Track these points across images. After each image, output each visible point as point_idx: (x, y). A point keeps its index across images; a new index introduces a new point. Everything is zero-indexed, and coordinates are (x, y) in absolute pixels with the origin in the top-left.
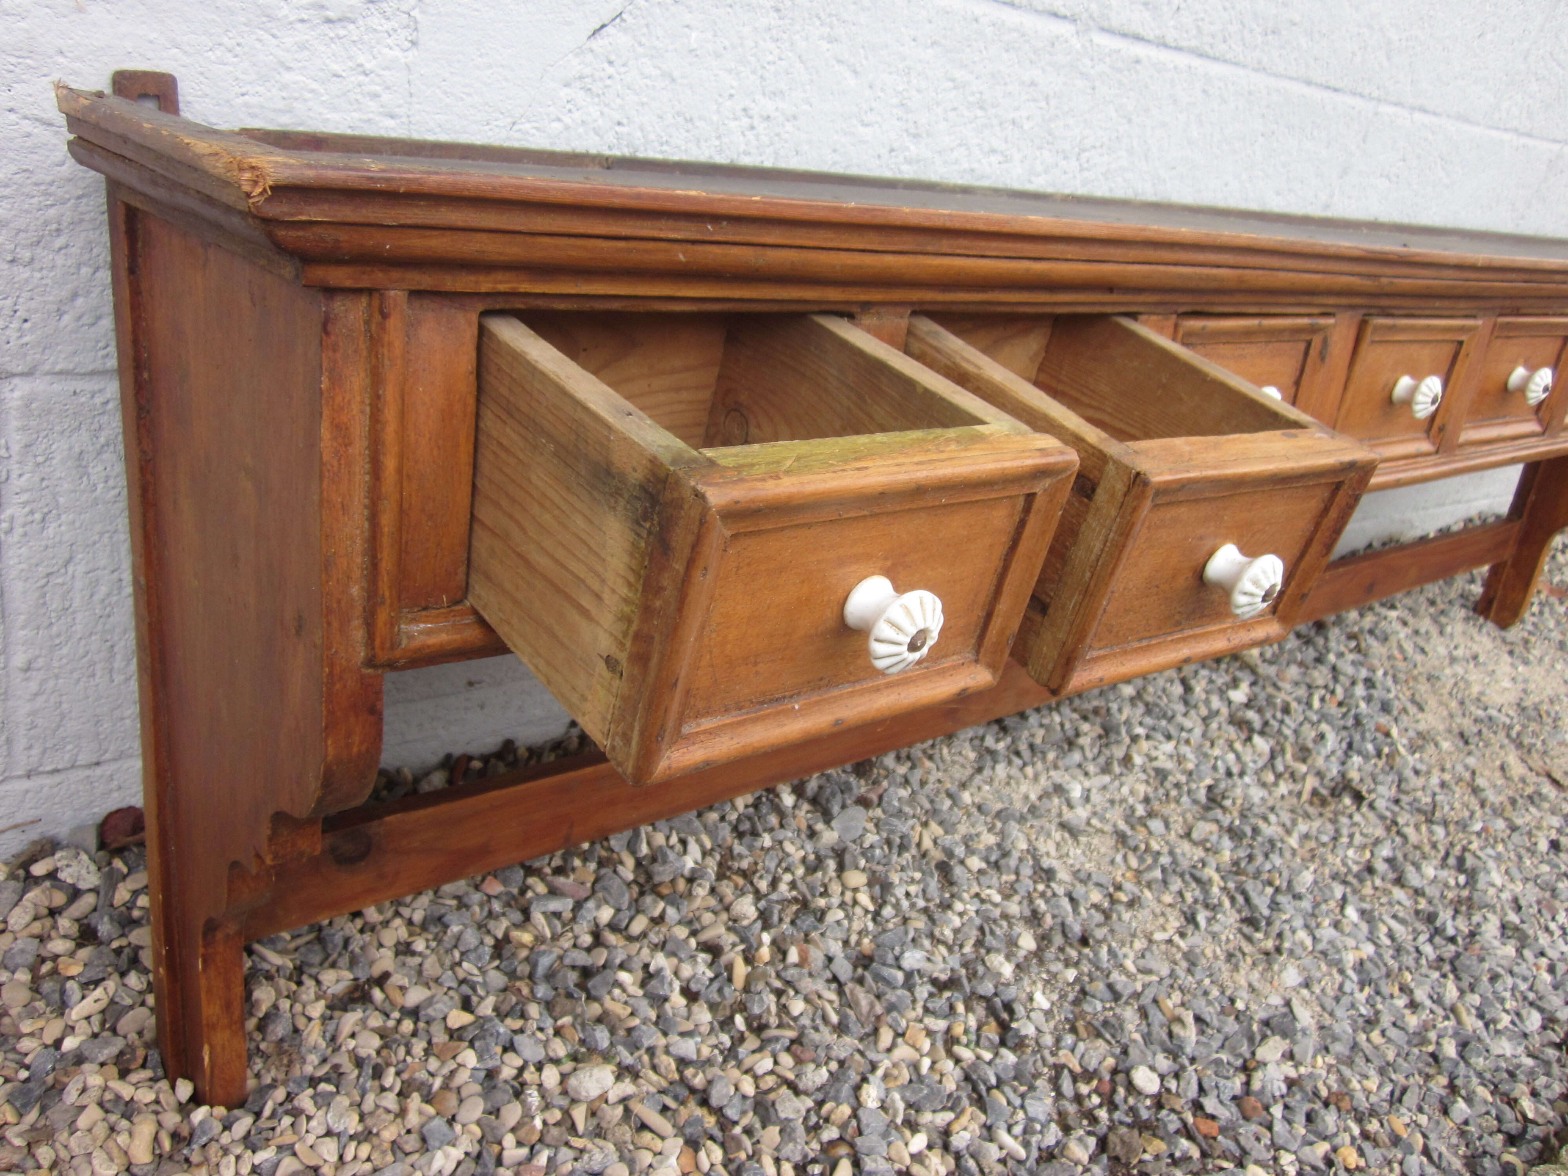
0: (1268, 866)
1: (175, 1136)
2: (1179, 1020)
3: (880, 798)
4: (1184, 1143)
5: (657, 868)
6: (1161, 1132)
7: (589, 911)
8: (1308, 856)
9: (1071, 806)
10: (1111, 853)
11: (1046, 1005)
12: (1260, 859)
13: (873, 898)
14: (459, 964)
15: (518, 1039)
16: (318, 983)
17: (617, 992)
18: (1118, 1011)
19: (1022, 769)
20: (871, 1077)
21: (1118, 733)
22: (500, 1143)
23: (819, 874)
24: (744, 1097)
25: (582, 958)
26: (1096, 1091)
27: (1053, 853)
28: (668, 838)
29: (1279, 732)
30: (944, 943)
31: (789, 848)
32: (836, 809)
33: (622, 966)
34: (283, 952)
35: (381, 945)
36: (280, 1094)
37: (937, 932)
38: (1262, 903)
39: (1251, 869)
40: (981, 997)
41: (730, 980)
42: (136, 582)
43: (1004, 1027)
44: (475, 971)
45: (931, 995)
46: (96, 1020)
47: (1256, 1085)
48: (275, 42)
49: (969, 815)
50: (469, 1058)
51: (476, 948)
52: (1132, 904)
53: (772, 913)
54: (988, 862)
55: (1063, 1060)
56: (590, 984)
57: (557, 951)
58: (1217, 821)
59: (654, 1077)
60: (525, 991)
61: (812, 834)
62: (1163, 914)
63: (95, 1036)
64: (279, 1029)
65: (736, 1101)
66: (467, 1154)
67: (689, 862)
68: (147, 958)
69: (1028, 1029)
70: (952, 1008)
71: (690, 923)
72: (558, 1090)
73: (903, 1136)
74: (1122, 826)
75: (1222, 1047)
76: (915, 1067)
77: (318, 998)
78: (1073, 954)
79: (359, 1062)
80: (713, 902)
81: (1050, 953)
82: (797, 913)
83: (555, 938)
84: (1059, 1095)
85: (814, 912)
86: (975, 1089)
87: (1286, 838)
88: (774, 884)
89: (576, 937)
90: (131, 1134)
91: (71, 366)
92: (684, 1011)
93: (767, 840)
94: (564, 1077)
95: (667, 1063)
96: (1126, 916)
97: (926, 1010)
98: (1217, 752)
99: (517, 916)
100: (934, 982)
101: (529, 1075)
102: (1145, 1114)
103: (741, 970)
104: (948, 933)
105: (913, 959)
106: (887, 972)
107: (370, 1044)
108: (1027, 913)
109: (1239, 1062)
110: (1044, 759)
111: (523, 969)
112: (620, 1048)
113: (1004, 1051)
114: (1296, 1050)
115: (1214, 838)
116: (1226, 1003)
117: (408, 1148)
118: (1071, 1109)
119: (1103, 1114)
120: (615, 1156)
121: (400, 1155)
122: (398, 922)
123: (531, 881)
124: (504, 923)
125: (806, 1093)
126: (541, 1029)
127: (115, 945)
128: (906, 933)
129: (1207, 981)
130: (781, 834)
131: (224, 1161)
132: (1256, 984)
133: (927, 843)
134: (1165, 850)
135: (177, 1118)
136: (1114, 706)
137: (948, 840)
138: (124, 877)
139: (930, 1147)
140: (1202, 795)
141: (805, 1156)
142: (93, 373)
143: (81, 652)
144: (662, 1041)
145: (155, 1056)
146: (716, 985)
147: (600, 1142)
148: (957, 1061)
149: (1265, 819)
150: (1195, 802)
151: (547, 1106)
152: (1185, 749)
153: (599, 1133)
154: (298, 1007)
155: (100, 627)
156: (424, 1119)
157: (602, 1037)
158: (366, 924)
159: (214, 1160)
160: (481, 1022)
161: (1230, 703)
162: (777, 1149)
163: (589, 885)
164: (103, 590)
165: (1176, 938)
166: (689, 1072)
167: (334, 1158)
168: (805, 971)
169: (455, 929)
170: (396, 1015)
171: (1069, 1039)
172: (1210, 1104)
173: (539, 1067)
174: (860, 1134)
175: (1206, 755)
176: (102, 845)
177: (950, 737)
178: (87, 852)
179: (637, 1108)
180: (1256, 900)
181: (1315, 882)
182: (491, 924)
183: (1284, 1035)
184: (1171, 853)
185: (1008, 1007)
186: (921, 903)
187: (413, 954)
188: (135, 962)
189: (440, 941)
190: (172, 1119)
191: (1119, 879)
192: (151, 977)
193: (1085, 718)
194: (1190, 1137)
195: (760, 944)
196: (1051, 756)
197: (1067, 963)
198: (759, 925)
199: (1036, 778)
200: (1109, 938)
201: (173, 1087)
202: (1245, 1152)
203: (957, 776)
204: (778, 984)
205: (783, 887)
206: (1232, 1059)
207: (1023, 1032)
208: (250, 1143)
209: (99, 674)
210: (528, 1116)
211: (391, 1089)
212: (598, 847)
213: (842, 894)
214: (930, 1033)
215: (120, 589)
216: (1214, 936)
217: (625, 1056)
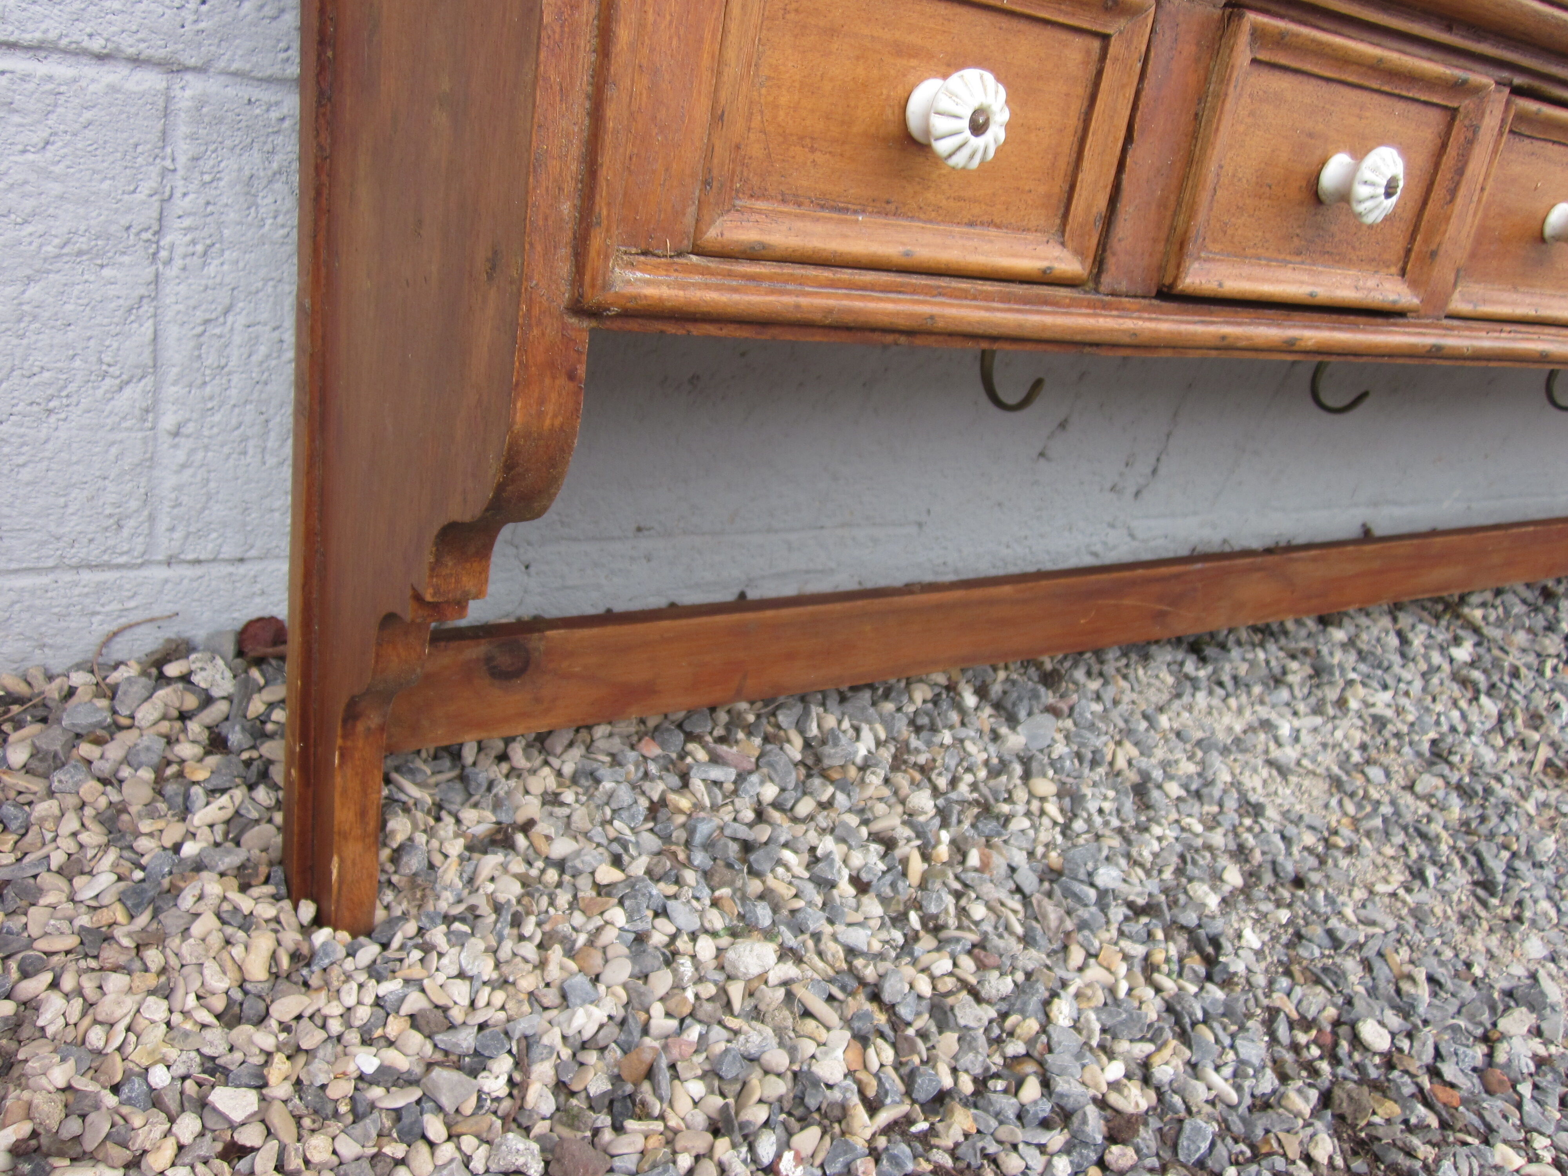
0: (1503, 829)
1: (295, 956)
2: (1411, 978)
3: (1072, 709)
4: (1421, 1109)
5: (828, 750)
6: (1393, 1093)
7: (753, 785)
8: (1547, 825)
9: (1279, 745)
10: (1325, 797)
11: (1257, 945)
12: (1494, 820)
13: (1062, 810)
14: (611, 822)
15: (671, 904)
16: (458, 821)
17: (780, 870)
18: (1338, 960)
19: (1224, 700)
20: (1062, 993)
21: (1332, 674)
22: (647, 1011)
23: (1004, 778)
24: (920, 997)
25: (744, 833)
26: (1315, 1041)
27: (1260, 790)
28: (840, 722)
29: (1508, 696)
30: (1142, 865)
31: (970, 746)
32: (1022, 714)
33: (786, 845)
34: (421, 785)
35: (527, 792)
36: (411, 928)
37: (1134, 852)
38: (1497, 867)
39: (1483, 830)
40: (1182, 928)
41: (904, 874)
42: (300, 348)
43: (1210, 962)
44: (627, 831)
45: (1127, 919)
46: (219, 830)
47: (1501, 1057)
49: (1167, 741)
50: (618, 916)
51: (630, 806)
52: (1349, 851)
53: (951, 811)
54: (1188, 791)
55: (1277, 1004)
56: (752, 857)
57: (716, 822)
58: (1443, 776)
59: (820, 964)
60: (682, 856)
61: (996, 737)
62: (1385, 866)
63: (217, 845)
64: (414, 863)
65: (911, 999)
66: (610, 1017)
67: (861, 750)
68: (277, 773)
69: (1238, 967)
70: (1150, 935)
71: (861, 811)
72: (713, 964)
73: (1098, 1061)
74: (1336, 770)
75: (1459, 1012)
76: (1112, 991)
77: (457, 835)
78: (1286, 894)
79: (498, 908)
80: (886, 792)
81: (1259, 892)
82: (977, 817)
83: (715, 808)
84: (1274, 1039)
85: (997, 817)
86: (1178, 1022)
87: (1522, 803)
88: (954, 782)
89: (737, 812)
90: (246, 948)
91: (248, 67)
92: (853, 902)
93: (947, 737)
94: (720, 951)
95: (834, 950)
96: (1344, 863)
97: (1121, 933)
98: (1439, 707)
99: (675, 781)
100: (1130, 905)
101: (682, 944)
102: (1373, 1073)
103: (917, 866)
104: (1146, 854)
105: (1107, 876)
106: (1078, 887)
107: (510, 890)
108: (1233, 846)
109: (1479, 1032)
110: (1249, 693)
111: (680, 835)
112: (783, 928)
113: (1209, 986)
114: (1544, 1026)
115: (1440, 794)
116: (1460, 967)
117: (546, 1002)
118: (1289, 1057)
119: (1324, 1066)
120: (774, 1041)
121: (537, 1007)
122: (546, 770)
123: (691, 747)
124: (660, 786)
125: (989, 1002)
126: (698, 899)
127: (245, 756)
128: (1100, 850)
129: (1437, 942)
130: (962, 733)
131: (345, 988)
132: (1496, 951)
133: (1121, 763)
134: (1386, 799)
135: (299, 937)
136: (1325, 650)
137: (1144, 763)
138: (260, 689)
139: (1128, 1076)
140: (1425, 747)
141: (987, 1069)
142: (270, 80)
143: (234, 422)
144: (828, 929)
145: (278, 873)
146: (889, 878)
147: (758, 1025)
148: (1158, 990)
149: (1499, 779)
150: (1419, 754)
151: (700, 980)
152: (1403, 701)
153: (757, 1015)
154: (435, 843)
155: (255, 396)
156: (565, 975)
157: (763, 914)
158: (513, 769)
159: (335, 984)
160: (631, 882)
161: (1452, 660)
162: (955, 1058)
163: (753, 760)
164: (263, 350)
165: (1401, 892)
166: (859, 963)
167: (466, 1002)
168: (986, 876)
169: (607, 785)
170: (540, 864)
171: (1284, 982)
172: (1449, 1071)
173: (693, 937)
174: (1050, 1050)
175: (1427, 710)
176: (240, 653)
177: (1146, 658)
178: (223, 658)
179: (800, 991)
180: (1491, 862)
181: (1558, 853)
182: (647, 786)
183: (1532, 1008)
184: (1393, 803)
185: (1215, 942)
186: (1115, 822)
187: (562, 804)
188: (264, 776)
189: (591, 797)
190: (291, 937)
191: (1334, 824)
192: (281, 794)
193: (1293, 657)
194: (1428, 1104)
195: (938, 842)
196: (1257, 690)
197: (1279, 904)
198: (937, 821)
199: (1240, 711)
200: (1325, 883)
201: (296, 908)
202: (1490, 1129)
203: (1154, 699)
204: (957, 886)
205: (963, 788)
206: (1471, 1027)
207: (1232, 969)
208: (375, 972)
209: (251, 451)
210: (678, 987)
211: (530, 939)
212: (764, 721)
213: (1028, 802)
214: (1126, 957)
215: (280, 350)
216: (1444, 894)
217: (789, 938)
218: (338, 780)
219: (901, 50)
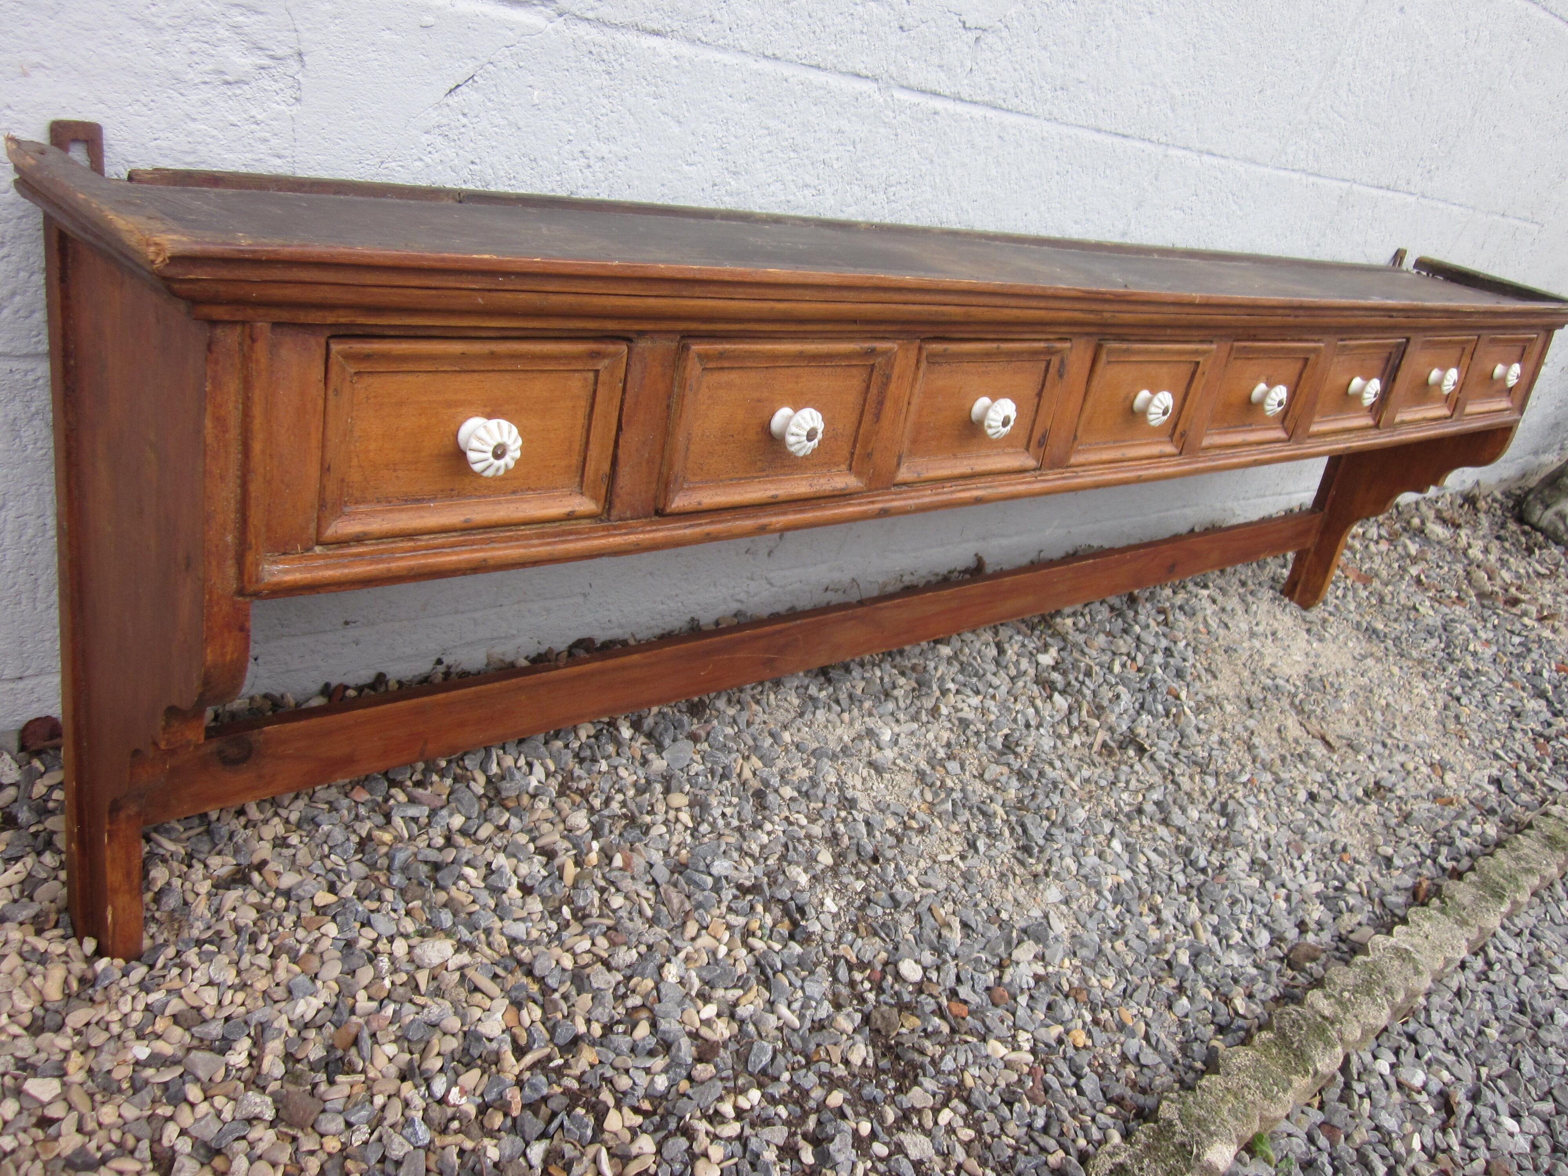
0: (1047, 804)
1: (82, 980)
2: (949, 926)
3: (708, 734)
4: (936, 1020)
5: (504, 785)
6: (919, 1012)
7: (443, 817)
8: (1086, 797)
9: (880, 748)
10: (910, 788)
11: (834, 909)
12: (1041, 797)
13: (692, 817)
14: (328, 856)
15: (374, 917)
16: (206, 866)
17: (462, 883)
18: (896, 916)
19: (839, 715)
20: (673, 959)
21: (930, 687)
22: (354, 997)
23: (647, 795)
24: (564, 970)
25: (433, 855)
26: (869, 979)
27: (859, 786)
28: (516, 761)
29: (1080, 691)
30: (752, 856)
31: (622, 772)
32: (667, 742)
33: (468, 863)
34: (175, 841)
35: (261, 839)
36: (171, 951)
37: (745, 847)
38: (1038, 834)
39: (1033, 805)
40: (779, 901)
41: (561, 878)
42: (59, 527)
43: (795, 924)
44: (341, 863)
45: (735, 897)
46: (16, 889)
47: (1007, 979)
48: (182, 99)
49: (787, 751)
50: (332, 929)
51: (343, 843)
52: (921, 831)
53: (603, 826)
54: (799, 792)
55: (842, 953)
56: (438, 876)
57: (412, 849)
58: (1009, 765)
59: (489, 952)
60: (383, 879)
61: (645, 762)
62: (948, 840)
63: (15, 901)
64: (171, 902)
65: (557, 972)
66: (326, 1004)
67: (534, 782)
68: (60, 841)
69: (815, 927)
70: (752, 908)
71: (530, 831)
72: (406, 958)
73: (695, 1005)
74: (924, 765)
75: (984, 949)
76: (714, 953)
77: (205, 878)
78: (864, 869)
79: (238, 930)
80: (551, 814)
81: (843, 869)
82: (625, 827)
83: (411, 838)
84: (836, 979)
85: (640, 827)
86: (763, 972)
87: (1069, 781)
88: (607, 802)
89: (430, 839)
90: (45, 977)
91: (9, 350)
92: (519, 902)
93: (604, 766)
94: (411, 948)
95: (500, 941)
96: (916, 840)
97: (730, 909)
98: (1019, 706)
99: (380, 819)
100: (739, 887)
101: (382, 946)
102: (906, 998)
103: (571, 871)
104: (755, 848)
105: (721, 867)
106: (697, 877)
107: (246, 917)
108: (828, 834)
109: (996, 961)
110: (860, 708)
111: (383, 862)
112: (460, 927)
113: (792, 944)
114: (1047, 953)
115: (1004, 779)
116: (992, 913)
117: (276, 997)
118: (845, 991)
119: (871, 996)
120: (451, 1011)
121: (269, 1001)
122: (276, 820)
123: (393, 791)
124: (368, 825)
125: (618, 970)
126: (395, 911)
127: (33, 829)
128: (719, 846)
129: (979, 896)
130: (616, 761)
131: (122, 1000)
132: (1021, 899)
133: (747, 774)
134: (959, 787)
135: (84, 966)
136: (932, 665)
137: (765, 772)
138: (42, 775)
139: (719, 1015)
140: (999, 743)
141: (612, 1018)
142: (26, 356)
143: (10, 583)
144: (498, 924)
145: (65, 918)
146: (548, 882)
147: (439, 1000)
148: (751, 950)
149: (1051, 764)
150: (991, 748)
151: (395, 971)
152: (990, 703)
153: (438, 993)
154: (188, 885)
155: (26, 563)
156: (291, 976)
157: (446, 917)
158: (249, 821)
159: (114, 998)
160: (343, 903)
161: (1038, 664)
162: (589, 1012)
163: (444, 797)
164: (30, 532)
165: (957, 860)
166: (518, 949)
167: (215, 1002)
168: (628, 874)
169: (326, 828)
170: (272, 894)
171: (850, 936)
172: (964, 992)
173: (391, 940)
174: (660, 1001)
175: (1009, 709)
176: (23, 748)
177: (777, 684)
178: (10, 753)
179: (470, 973)
180: (1032, 831)
181: (1088, 819)
182: (357, 825)
183: (1038, 941)
184: (963, 790)
185: (801, 910)
186: (735, 823)
187: (289, 846)
188: (49, 844)
189: (312, 838)
190: (78, 967)
191: (914, 809)
192: (63, 857)
193: (903, 674)
194: (943, 1017)
195: (590, 850)
196: (867, 704)
197: (858, 877)
198: (590, 834)
199: (851, 723)
200: (899, 858)
201: (81, 944)
202: (988, 1029)
203: (781, 718)
204: (602, 883)
205: (615, 805)
206: (990, 958)
207: (811, 929)
208: (144, 986)
209: (24, 602)
210: (378, 977)
211: (263, 951)
212: (454, 765)
213: (666, 812)
214: (729, 927)
215: (44, 532)
216: (991, 859)
217: (464, 934)
218: (108, 853)
219: (449, 404)
